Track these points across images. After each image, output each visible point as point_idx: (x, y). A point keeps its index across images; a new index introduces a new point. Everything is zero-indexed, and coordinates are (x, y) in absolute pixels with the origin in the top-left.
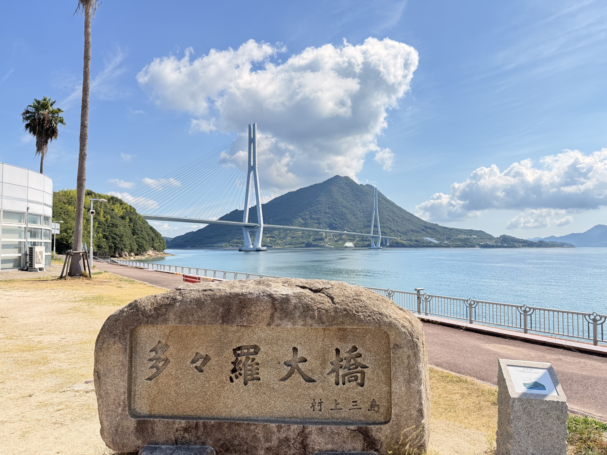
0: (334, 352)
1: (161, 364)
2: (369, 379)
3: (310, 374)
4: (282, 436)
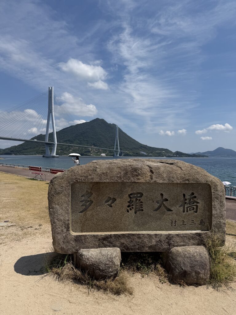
0: (182, 196)
1: (88, 204)
2: (200, 209)
3: (170, 207)
4: (158, 240)
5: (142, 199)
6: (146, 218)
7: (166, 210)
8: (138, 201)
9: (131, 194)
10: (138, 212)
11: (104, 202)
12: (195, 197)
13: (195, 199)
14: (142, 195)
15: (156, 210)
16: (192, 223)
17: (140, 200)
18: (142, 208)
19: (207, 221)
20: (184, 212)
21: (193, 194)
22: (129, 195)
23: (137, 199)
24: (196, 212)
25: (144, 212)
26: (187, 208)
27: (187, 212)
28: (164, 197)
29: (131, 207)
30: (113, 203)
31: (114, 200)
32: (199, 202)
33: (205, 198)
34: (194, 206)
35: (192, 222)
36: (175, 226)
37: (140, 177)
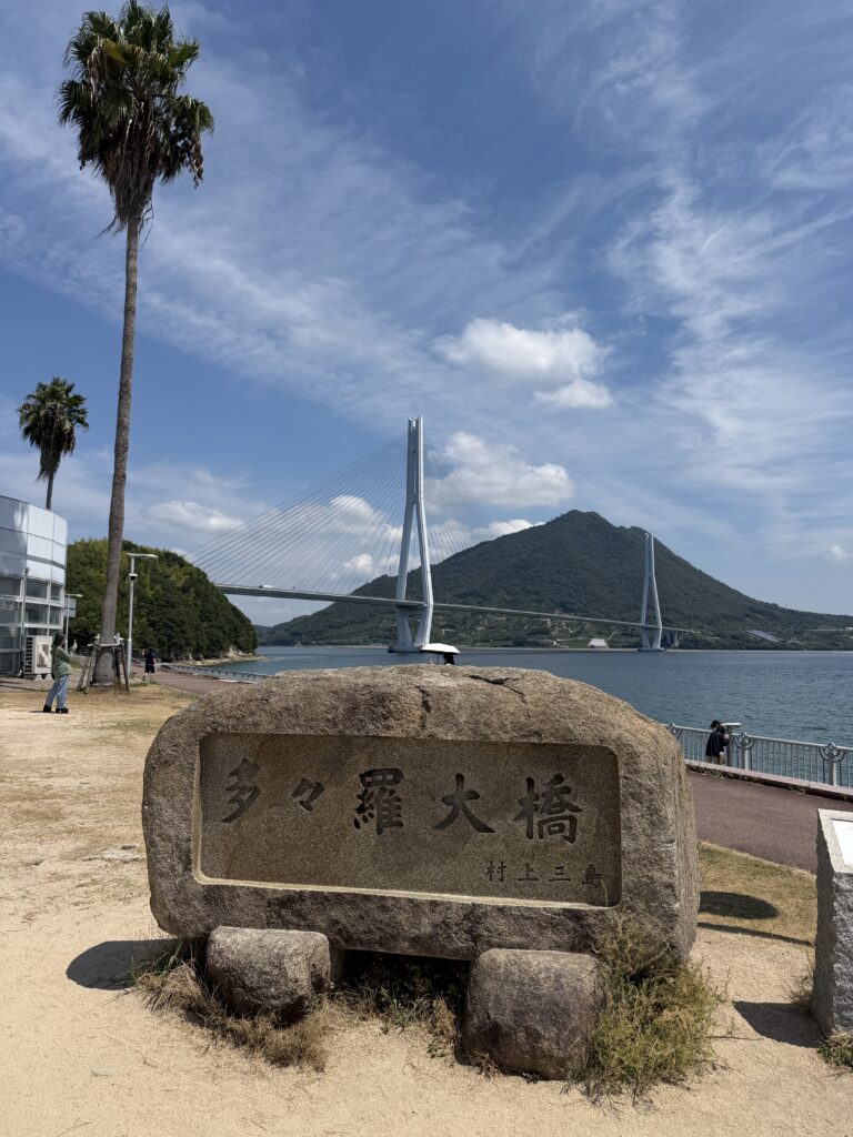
0: (525, 783)
1: (245, 797)
2: (583, 831)
3: (484, 820)
4: (438, 918)
5: (400, 790)
6: (410, 849)
7: (471, 828)
8: (387, 794)
9: (369, 773)
10: (387, 830)
11: (290, 793)
12: (567, 790)
13: (566, 797)
14: (397, 773)
15: (441, 826)
16: (560, 877)
17: (392, 792)
18: (399, 819)
19: (610, 874)
20: (530, 836)
21: (559, 779)
22: (361, 775)
23: (383, 790)
24: (572, 840)
25: (404, 829)
26: (540, 824)
27: (541, 837)
28: (468, 785)
29: (366, 814)
30: (313, 797)
31: (319, 788)
32: (580, 807)
33: (599, 794)
34: (562, 818)
35: (559, 871)
36: (502, 880)
37: (392, 722)
